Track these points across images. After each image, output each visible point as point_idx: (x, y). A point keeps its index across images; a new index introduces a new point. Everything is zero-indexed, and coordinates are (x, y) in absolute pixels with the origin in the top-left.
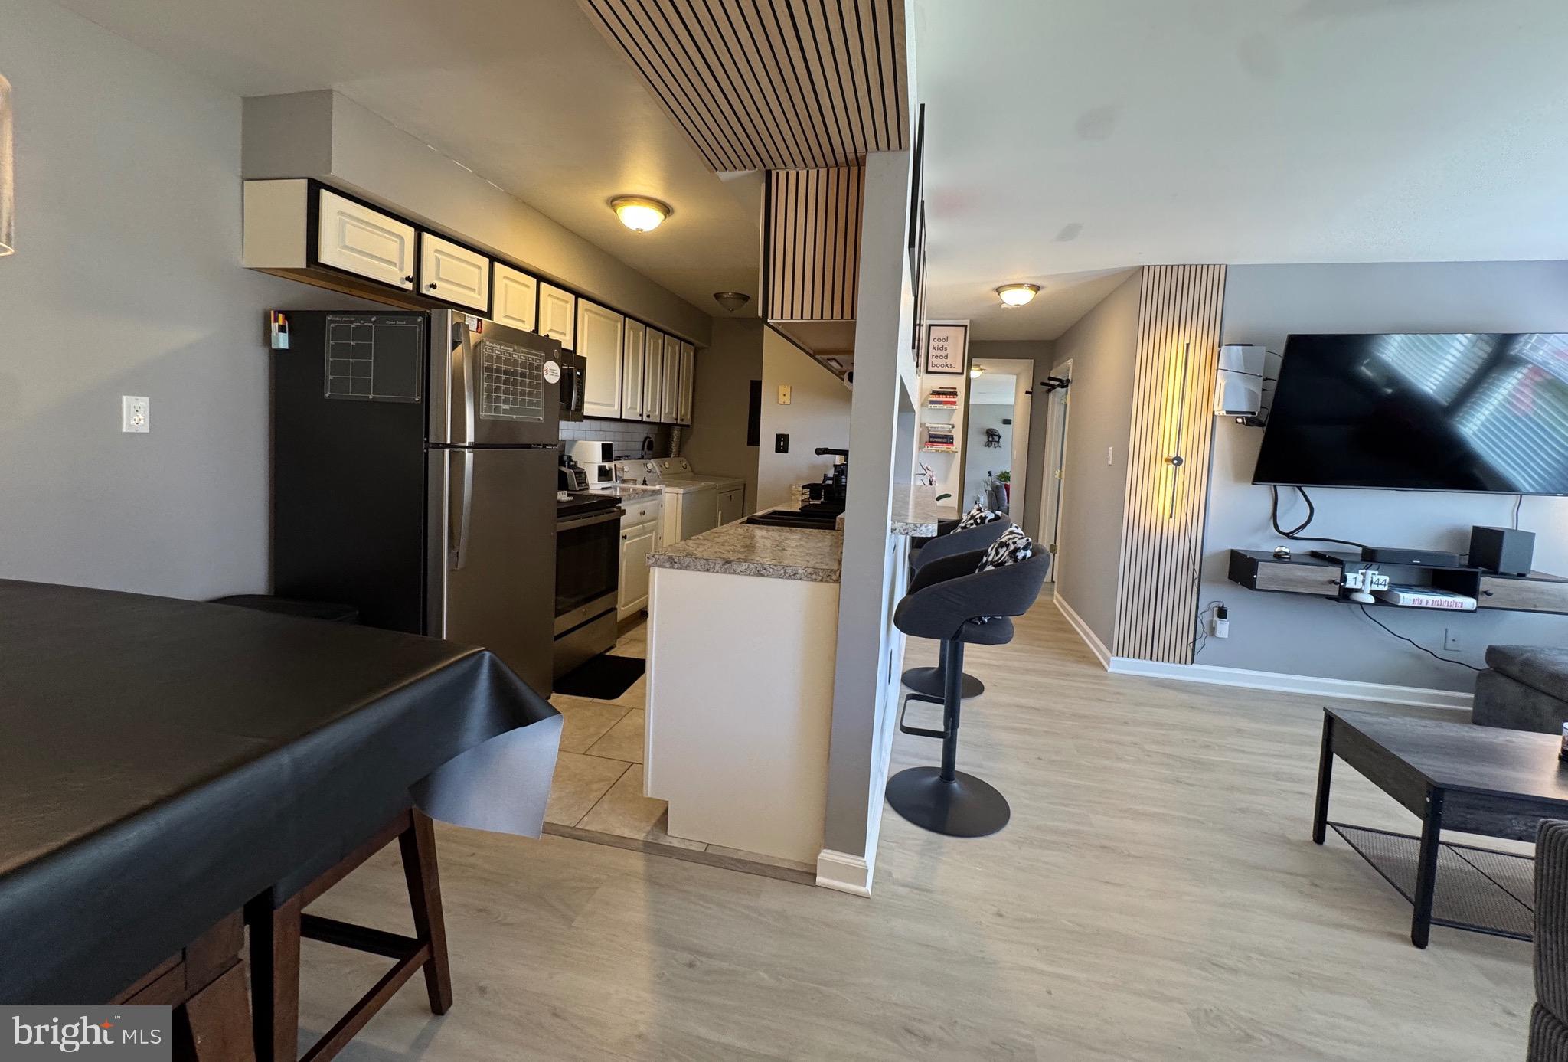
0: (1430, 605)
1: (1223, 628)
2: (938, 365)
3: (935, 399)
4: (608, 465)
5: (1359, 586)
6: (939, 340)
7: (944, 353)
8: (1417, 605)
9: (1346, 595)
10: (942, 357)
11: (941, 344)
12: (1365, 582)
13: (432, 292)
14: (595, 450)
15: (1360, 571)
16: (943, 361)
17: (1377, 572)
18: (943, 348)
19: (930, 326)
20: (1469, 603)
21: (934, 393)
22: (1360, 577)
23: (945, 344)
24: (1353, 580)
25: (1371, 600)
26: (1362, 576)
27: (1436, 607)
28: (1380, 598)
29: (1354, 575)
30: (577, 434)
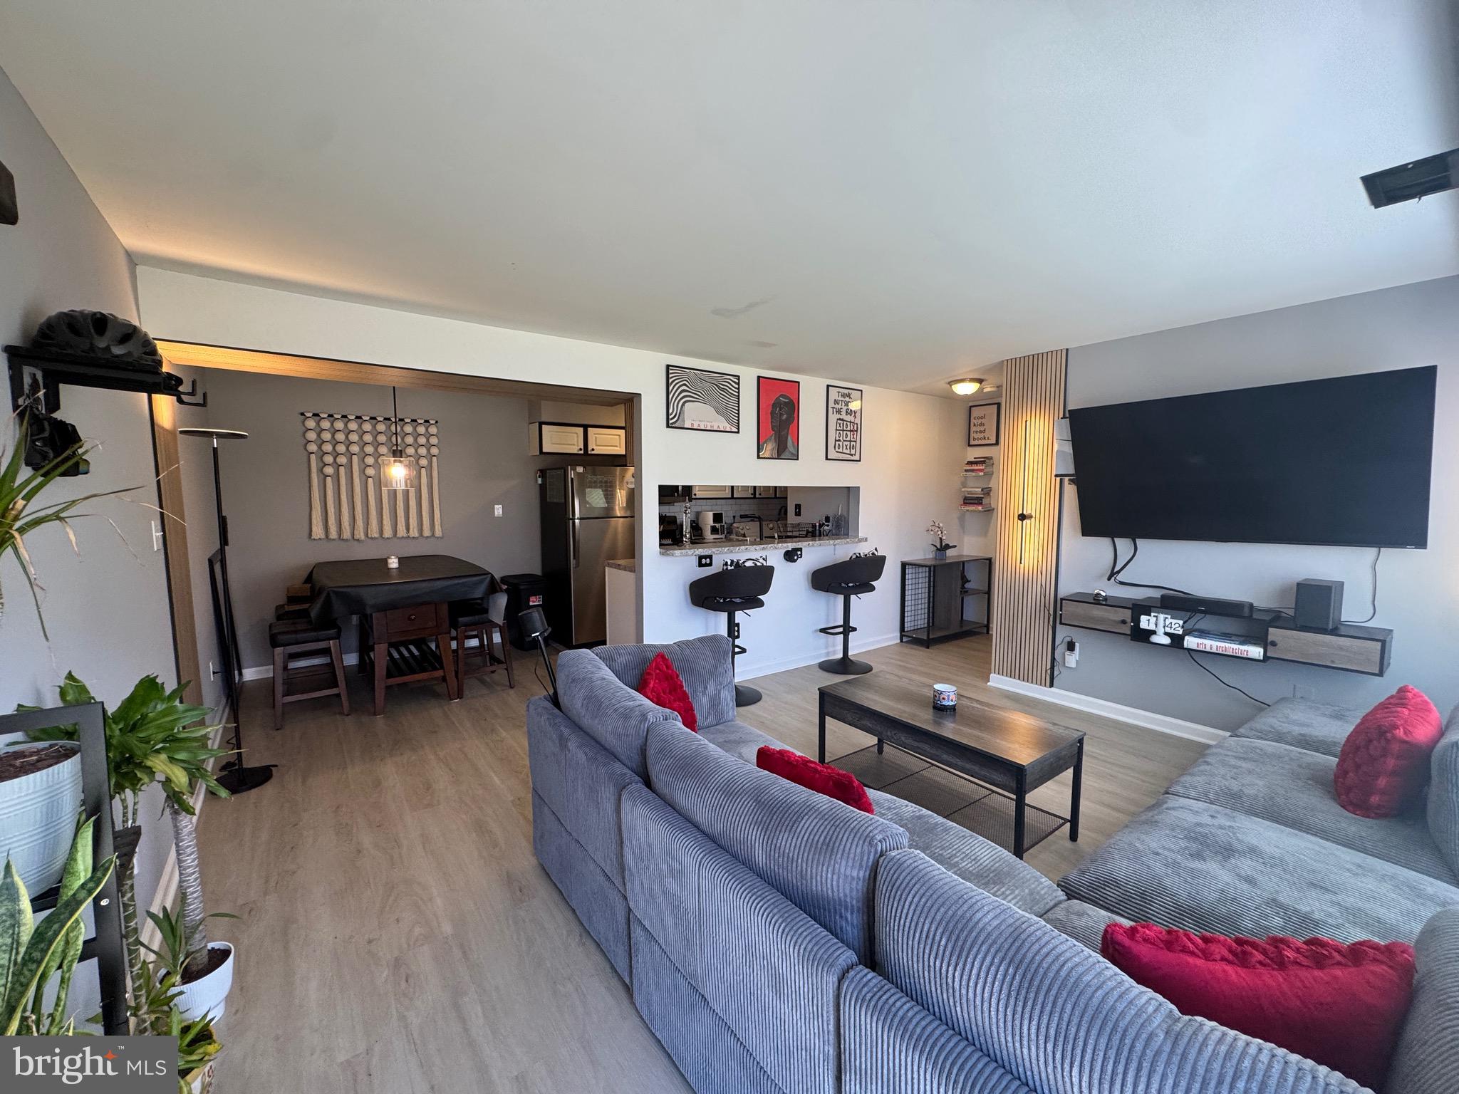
0: (1214, 650)
1: (1072, 659)
2: (978, 439)
3: (968, 468)
4: (718, 525)
5: (1152, 627)
6: (979, 418)
7: (982, 428)
8: (1201, 648)
9: (1143, 636)
10: (981, 432)
11: (979, 421)
12: (1161, 625)
13: (593, 452)
14: (710, 515)
15: (1153, 614)
16: (981, 435)
17: (1169, 617)
18: (982, 424)
19: (971, 407)
20: (1256, 652)
21: (970, 463)
22: (1153, 620)
23: (983, 421)
24: (1146, 622)
25: (1167, 641)
26: (1155, 619)
27: (1221, 652)
28: (1177, 640)
29: (1148, 617)
30: (704, 508)
